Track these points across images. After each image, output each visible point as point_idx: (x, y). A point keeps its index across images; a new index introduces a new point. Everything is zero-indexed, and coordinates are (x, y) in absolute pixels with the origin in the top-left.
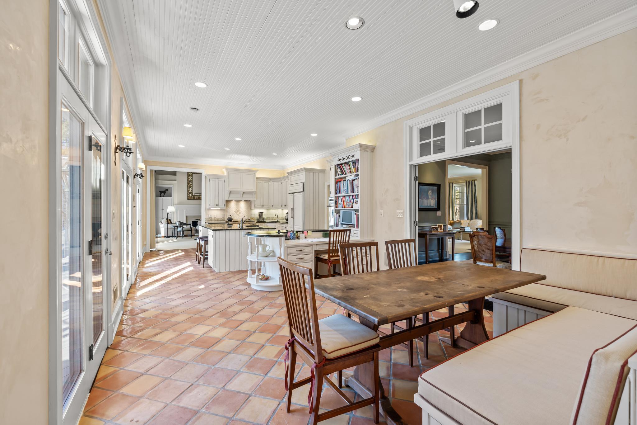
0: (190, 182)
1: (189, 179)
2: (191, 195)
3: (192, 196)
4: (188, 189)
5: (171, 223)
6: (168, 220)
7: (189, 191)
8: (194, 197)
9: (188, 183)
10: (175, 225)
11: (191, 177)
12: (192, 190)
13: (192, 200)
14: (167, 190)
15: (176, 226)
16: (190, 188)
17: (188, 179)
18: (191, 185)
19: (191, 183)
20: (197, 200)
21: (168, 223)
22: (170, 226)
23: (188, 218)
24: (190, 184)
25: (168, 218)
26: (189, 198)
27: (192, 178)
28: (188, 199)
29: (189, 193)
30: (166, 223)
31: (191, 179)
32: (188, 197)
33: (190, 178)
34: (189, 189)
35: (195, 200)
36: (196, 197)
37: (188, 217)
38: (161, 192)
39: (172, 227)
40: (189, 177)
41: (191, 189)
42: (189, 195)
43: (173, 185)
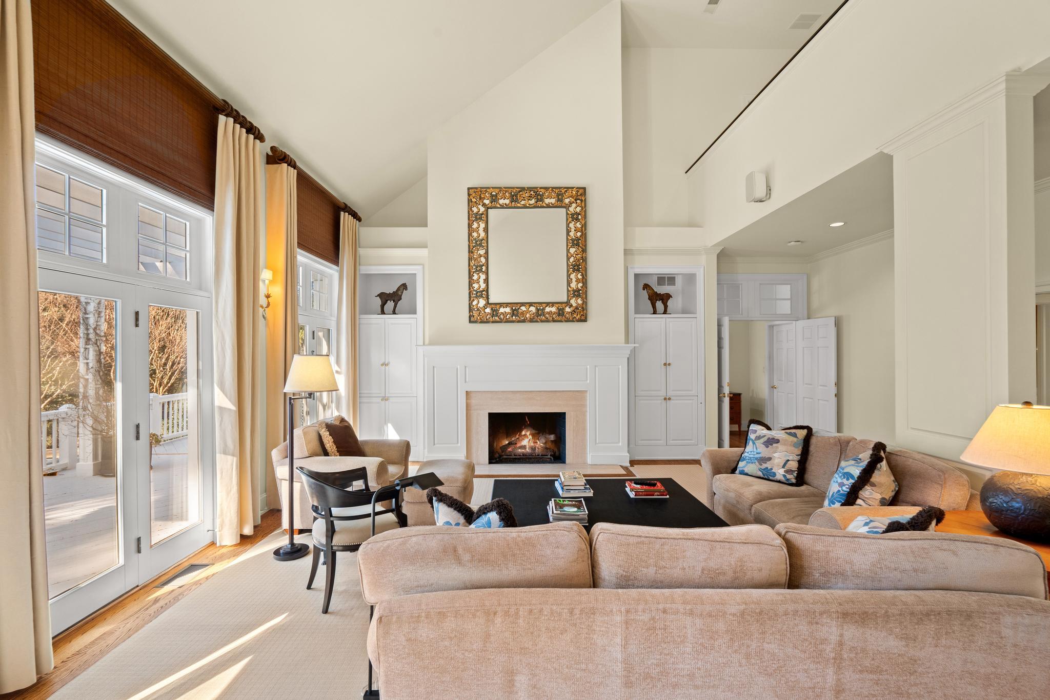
0: (480, 245)
1: (475, 234)
2: (482, 302)
3: (488, 304)
4: (470, 276)
7: (476, 287)
8: (495, 312)
9: (471, 251)
11: (482, 225)
12: (486, 281)
13: (487, 322)
14: (404, 286)
16: (481, 270)
17: (470, 235)
18: (483, 260)
19: (482, 252)
20: (508, 321)
23: (473, 402)
24: (481, 256)
26: (475, 318)
27: (486, 230)
28: (470, 322)
29: (474, 294)
31: (482, 234)
32: (471, 309)
33: (477, 230)
34: (475, 277)
35: (501, 322)
36: (502, 310)
37: (473, 395)
38: (385, 298)
40: (475, 225)
41: (483, 277)
42: (475, 303)
43: (422, 266)
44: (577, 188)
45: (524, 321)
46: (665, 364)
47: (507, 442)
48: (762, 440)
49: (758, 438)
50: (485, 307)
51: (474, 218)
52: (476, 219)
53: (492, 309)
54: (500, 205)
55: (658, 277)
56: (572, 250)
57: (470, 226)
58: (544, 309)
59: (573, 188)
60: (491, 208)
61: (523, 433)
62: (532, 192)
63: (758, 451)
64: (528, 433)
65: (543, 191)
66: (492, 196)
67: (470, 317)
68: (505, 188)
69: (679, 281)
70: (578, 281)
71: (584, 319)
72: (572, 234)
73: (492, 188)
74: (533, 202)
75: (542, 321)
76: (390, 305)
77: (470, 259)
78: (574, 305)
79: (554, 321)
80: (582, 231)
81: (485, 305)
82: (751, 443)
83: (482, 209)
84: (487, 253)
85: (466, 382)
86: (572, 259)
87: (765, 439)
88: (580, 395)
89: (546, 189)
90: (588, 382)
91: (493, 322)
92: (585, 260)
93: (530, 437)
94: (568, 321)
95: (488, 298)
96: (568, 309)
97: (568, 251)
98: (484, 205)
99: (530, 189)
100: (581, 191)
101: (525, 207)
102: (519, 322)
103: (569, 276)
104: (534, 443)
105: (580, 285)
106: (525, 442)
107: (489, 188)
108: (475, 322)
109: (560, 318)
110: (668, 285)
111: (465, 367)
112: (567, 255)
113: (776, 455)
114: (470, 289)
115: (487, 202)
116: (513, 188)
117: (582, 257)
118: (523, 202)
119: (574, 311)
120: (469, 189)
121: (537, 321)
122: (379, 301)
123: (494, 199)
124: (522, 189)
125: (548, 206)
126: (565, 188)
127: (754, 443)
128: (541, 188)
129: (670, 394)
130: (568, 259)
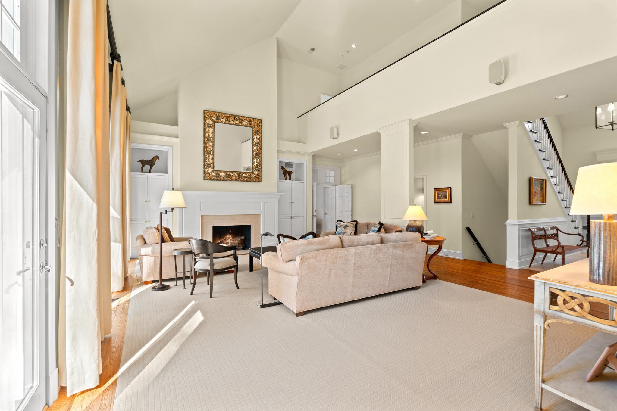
0: (210, 140)
1: (207, 134)
2: (211, 170)
3: (214, 171)
4: (205, 156)
5: (172, 240)
6: (163, 230)
7: (207, 161)
8: (217, 175)
9: (205, 143)
10: (184, 245)
11: (211, 130)
12: (213, 159)
13: (213, 180)
14: (157, 157)
15: (190, 252)
16: (210, 153)
17: (204, 134)
18: (211, 148)
19: (211, 144)
20: (224, 180)
21: (163, 240)
22: (168, 247)
23: (204, 221)
24: (210, 146)
25: (164, 225)
26: (206, 177)
27: (213, 133)
28: (204, 179)
29: (207, 165)
30: (158, 239)
31: (211, 135)
32: (204, 173)
33: (208, 132)
34: (207, 156)
35: (220, 180)
36: (221, 174)
37: (204, 217)
39: (176, 253)
40: (207, 130)
41: (211, 157)
42: (207, 170)
43: (172, 147)
44: (258, 119)
45: (232, 180)
46: (291, 203)
47: (220, 241)
48: (343, 226)
49: (341, 226)
50: (212, 172)
51: (206, 126)
52: (208, 127)
53: (216, 173)
54: (221, 121)
55: (286, 164)
56: (255, 148)
57: (204, 130)
58: (242, 175)
59: (256, 119)
60: (216, 122)
61: (228, 236)
62: (237, 118)
63: (342, 230)
64: (230, 236)
65: (242, 118)
66: (217, 116)
67: (204, 177)
68: (224, 113)
69: (294, 166)
70: (257, 162)
71: (260, 181)
72: (255, 140)
73: (217, 112)
74: (237, 122)
75: (241, 181)
76: (147, 167)
77: (204, 147)
78: (256, 174)
79: (247, 181)
80: (260, 140)
81: (213, 171)
82: (339, 228)
83: (211, 122)
84: (213, 144)
85: (201, 210)
86: (255, 152)
87: (344, 226)
88: (257, 217)
89: (244, 117)
90: (261, 210)
91: (216, 180)
92: (260, 153)
93: (231, 238)
94: (253, 181)
95: (214, 168)
96: (253, 176)
97: (253, 148)
98: (212, 120)
99: (236, 116)
100: (260, 121)
101: (233, 124)
102: (230, 180)
103: (253, 160)
104: (233, 241)
105: (259, 165)
106: (229, 241)
107: (215, 112)
108: (207, 180)
109: (248, 180)
110: (290, 167)
111: (201, 203)
112: (253, 150)
113: (348, 231)
114: (204, 162)
115: (214, 119)
116: (228, 114)
117: (260, 152)
118: (232, 122)
119: (256, 177)
120: (204, 111)
121: (238, 181)
122: (140, 164)
123: (218, 118)
124: (232, 115)
125: (244, 126)
126: (253, 118)
127: (340, 228)
128: (241, 116)
129: (293, 216)
130: (253, 152)
